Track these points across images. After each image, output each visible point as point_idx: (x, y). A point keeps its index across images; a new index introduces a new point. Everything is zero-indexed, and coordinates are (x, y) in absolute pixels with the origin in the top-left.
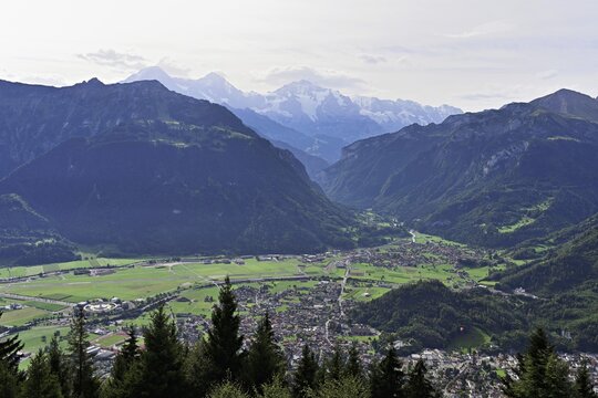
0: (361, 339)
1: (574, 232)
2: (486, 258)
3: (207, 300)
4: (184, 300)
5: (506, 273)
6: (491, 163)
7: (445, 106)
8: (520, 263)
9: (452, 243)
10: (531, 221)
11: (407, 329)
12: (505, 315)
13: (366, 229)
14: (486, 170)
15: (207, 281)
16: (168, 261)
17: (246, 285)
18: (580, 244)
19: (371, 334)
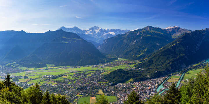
0: (104, 83)
1: (151, 55)
2: (134, 62)
3: (70, 76)
4: (66, 75)
5: (138, 65)
6: (135, 42)
7: (127, 30)
8: (140, 63)
9: (127, 60)
10: (143, 53)
11: (114, 80)
12: (136, 74)
13: (108, 59)
14: (134, 43)
15: (71, 72)
16: (64, 67)
17: (80, 72)
18: (152, 57)
19: (106, 81)
